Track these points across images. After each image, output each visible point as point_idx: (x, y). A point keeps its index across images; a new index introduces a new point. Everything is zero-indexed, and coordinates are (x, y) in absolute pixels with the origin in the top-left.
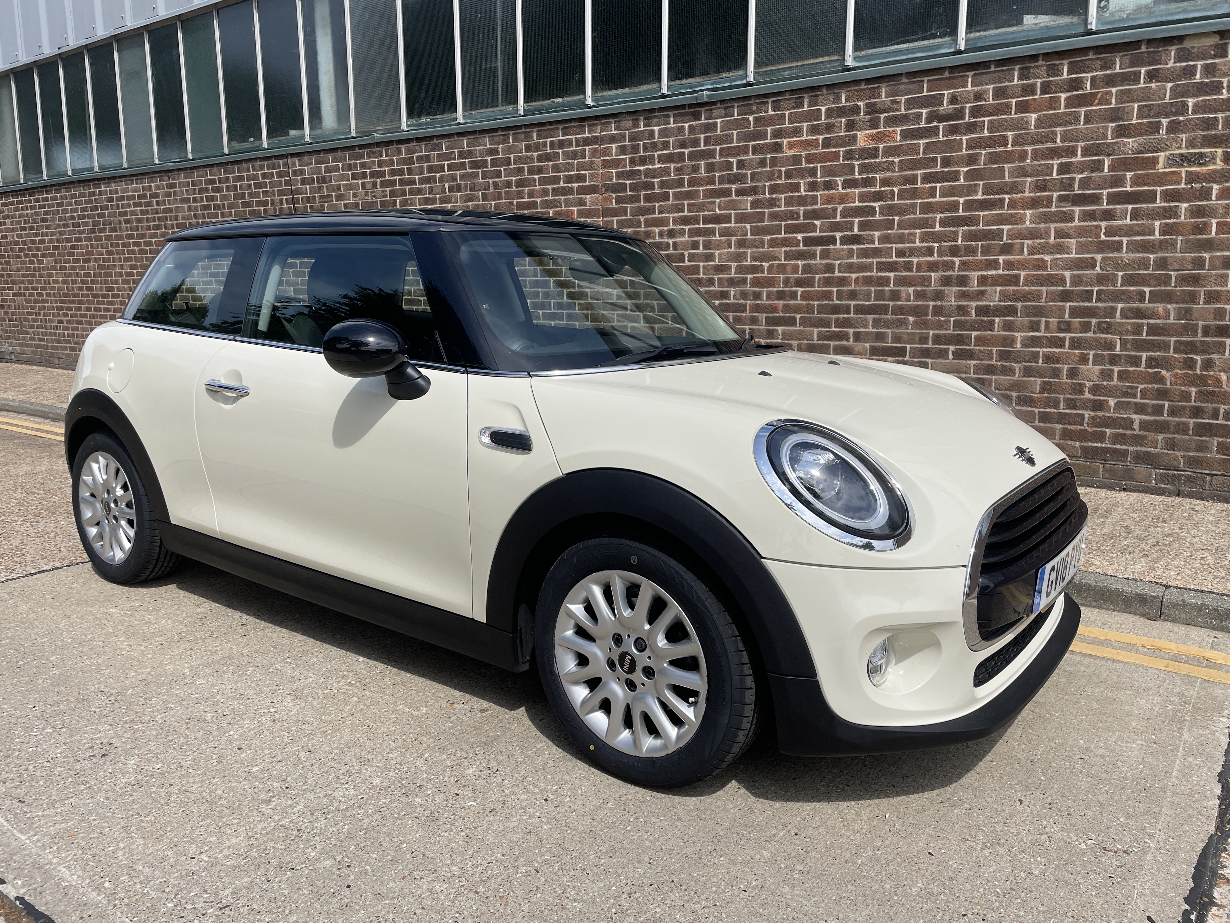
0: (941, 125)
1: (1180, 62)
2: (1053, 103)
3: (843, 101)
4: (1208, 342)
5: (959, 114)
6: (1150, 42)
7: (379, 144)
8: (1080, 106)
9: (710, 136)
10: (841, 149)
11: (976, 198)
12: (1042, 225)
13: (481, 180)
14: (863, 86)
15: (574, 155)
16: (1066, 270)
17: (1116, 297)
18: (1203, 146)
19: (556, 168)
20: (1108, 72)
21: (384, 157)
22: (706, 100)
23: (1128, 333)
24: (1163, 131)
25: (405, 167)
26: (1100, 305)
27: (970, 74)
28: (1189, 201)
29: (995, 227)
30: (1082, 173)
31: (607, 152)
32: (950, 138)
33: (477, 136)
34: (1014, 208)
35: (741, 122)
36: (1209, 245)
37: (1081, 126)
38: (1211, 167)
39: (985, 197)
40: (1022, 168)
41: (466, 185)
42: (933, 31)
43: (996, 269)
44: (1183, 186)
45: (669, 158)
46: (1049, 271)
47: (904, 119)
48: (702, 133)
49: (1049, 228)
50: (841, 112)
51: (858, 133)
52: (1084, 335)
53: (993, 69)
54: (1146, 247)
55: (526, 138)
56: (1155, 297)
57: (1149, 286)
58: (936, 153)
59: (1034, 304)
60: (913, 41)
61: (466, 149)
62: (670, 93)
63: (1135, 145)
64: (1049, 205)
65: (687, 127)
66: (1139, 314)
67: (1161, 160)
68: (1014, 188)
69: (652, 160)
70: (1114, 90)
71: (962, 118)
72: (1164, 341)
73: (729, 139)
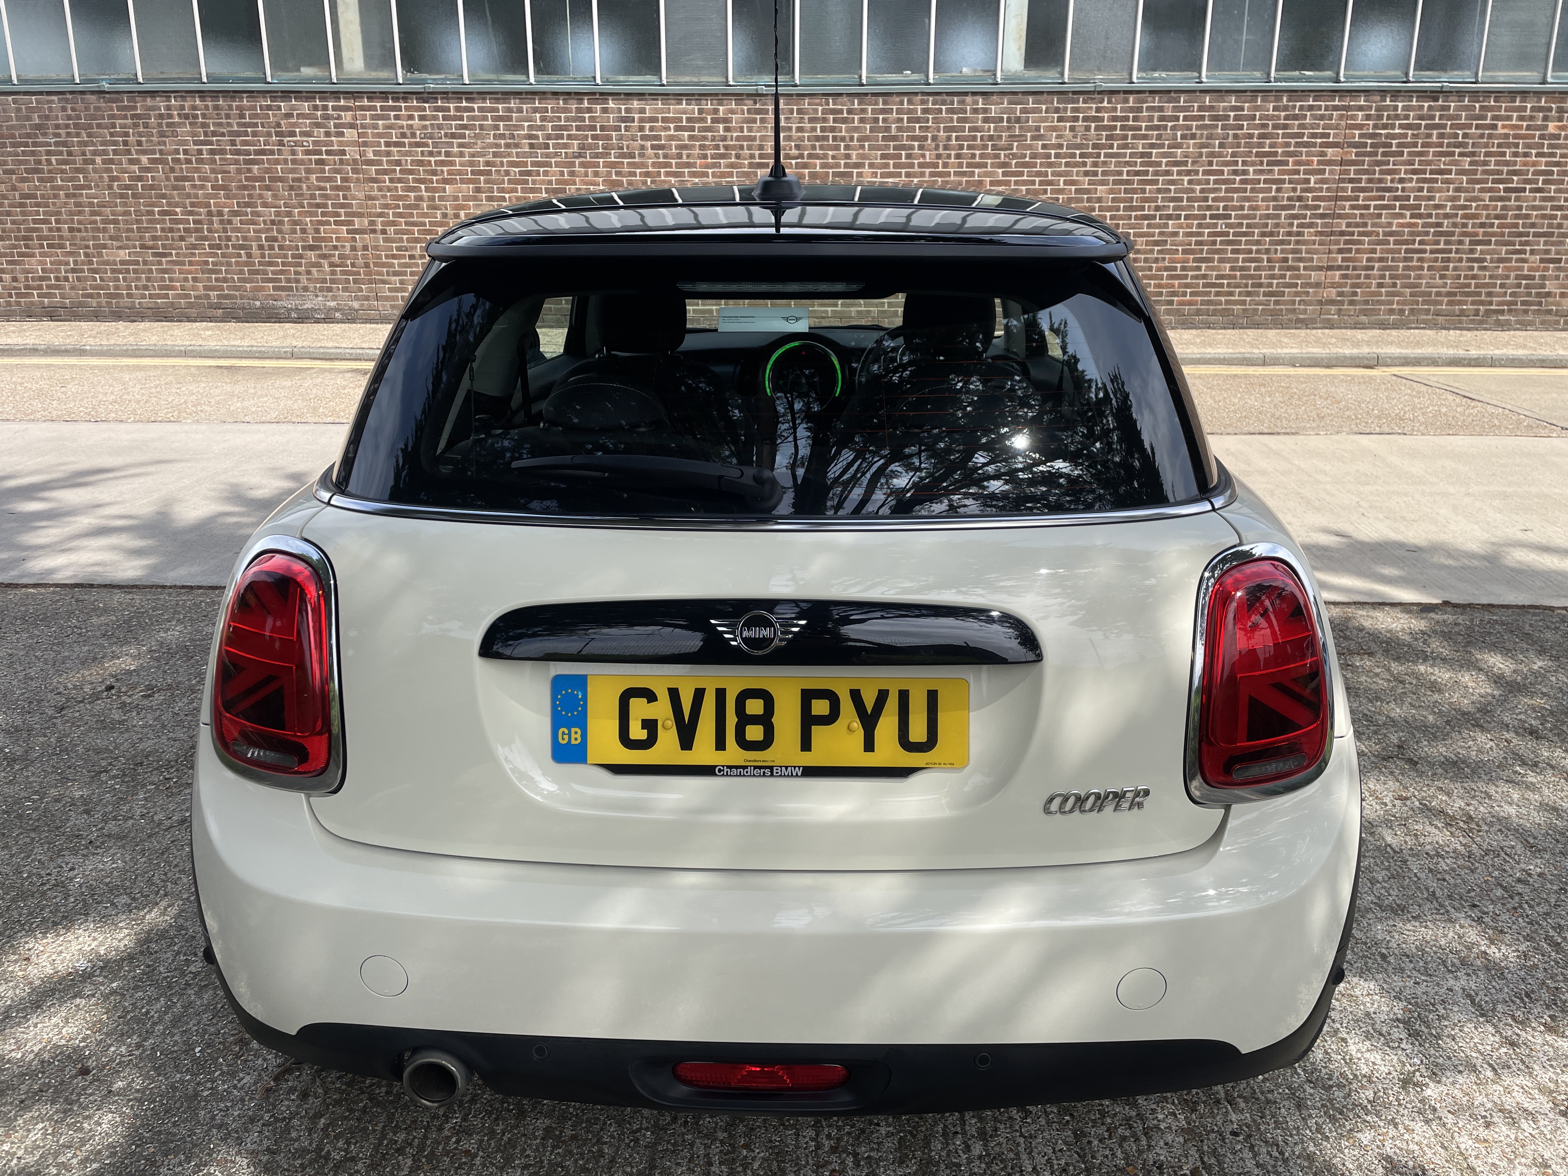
3: (1543, 103)
9: (1444, 114)
10: (1537, 132)
13: (1220, 131)
14: (1556, 95)
15: (1322, 117)
19: (1302, 126)
21: (1105, 104)
22: (1443, 88)
25: (1131, 115)
31: (1353, 117)
33: (1221, 94)
35: (1469, 107)
41: (1202, 135)
45: (1407, 127)
48: (1438, 111)
50: (1540, 109)
51: (1550, 124)
55: (1275, 100)
61: (1208, 104)
62: (1413, 80)
65: (1426, 106)
69: (1393, 127)
73: (1459, 117)
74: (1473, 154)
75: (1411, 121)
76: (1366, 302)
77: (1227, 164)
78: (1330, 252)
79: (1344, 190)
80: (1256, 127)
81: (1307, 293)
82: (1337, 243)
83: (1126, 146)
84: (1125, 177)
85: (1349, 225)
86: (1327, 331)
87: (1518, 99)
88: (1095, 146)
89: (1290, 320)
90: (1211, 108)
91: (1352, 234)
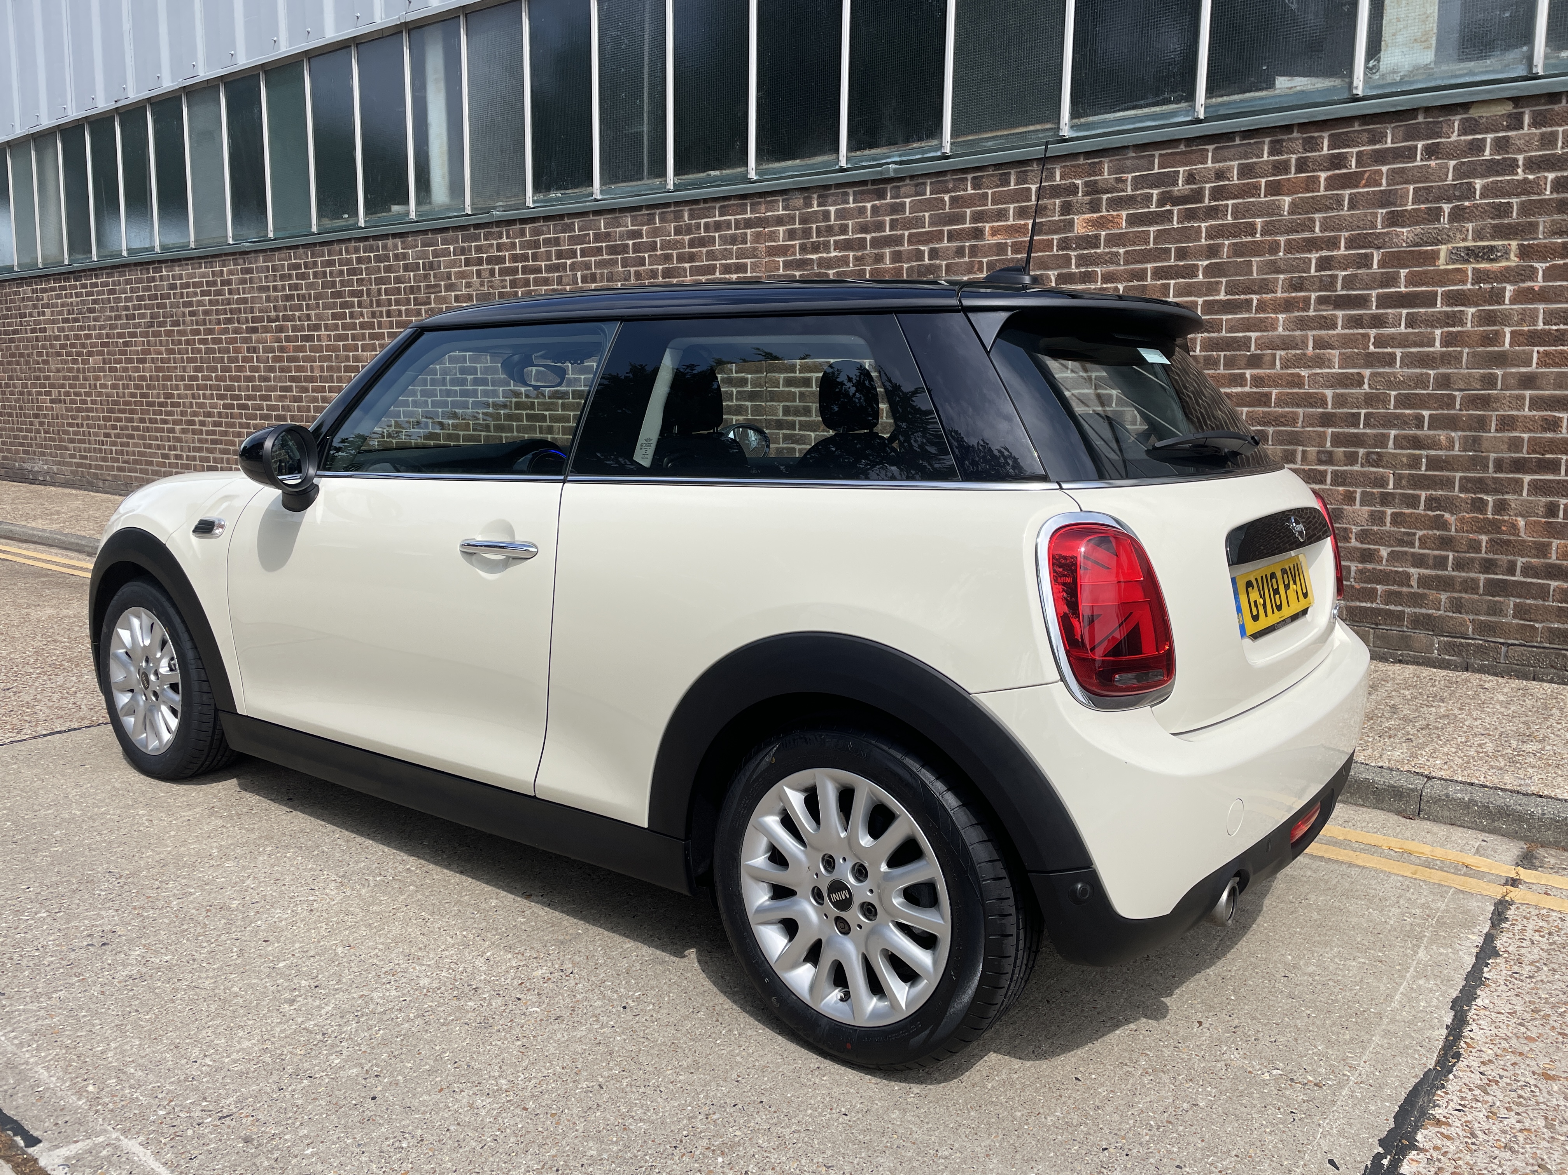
0: (1176, 209)
1: (1465, 134)
2: (1311, 184)
3: (1058, 178)
4: (1501, 479)
5: (1197, 196)
6: (1428, 110)
7: (498, 223)
8: (1344, 187)
9: (897, 219)
10: (1055, 237)
11: (1217, 298)
12: (1298, 333)
13: (620, 269)
14: (1081, 161)
15: (733, 240)
16: (1328, 387)
17: (1389, 421)
18: (1493, 238)
19: (711, 255)
20: (1377, 147)
21: (504, 240)
22: (892, 175)
23: (1403, 466)
24: (1445, 219)
25: (530, 252)
26: (1368, 431)
27: (1211, 147)
28: (1476, 305)
29: (1240, 335)
30: (1345, 269)
31: (772, 236)
32: (1186, 224)
33: (617, 215)
34: (1264, 311)
35: (934, 202)
36: (1501, 360)
37: (1345, 212)
38: (1504, 264)
39: (1229, 297)
40: (1274, 262)
41: (602, 274)
42: (1166, 95)
43: (1242, 386)
44: (1469, 286)
45: (847, 245)
46: (1307, 389)
47: (1130, 201)
48: (887, 215)
49: (1306, 337)
50: (1056, 191)
51: (1076, 217)
52: (1349, 468)
53: (1238, 142)
54: (1426, 361)
55: (675, 218)
56: (1436, 423)
57: (1428, 408)
58: (1169, 243)
59: (1289, 429)
60: (1141, 107)
61: (603, 230)
62: (849, 166)
63: (1411, 236)
64: (1306, 308)
65: (869, 208)
66: (1417, 443)
67: (1442, 255)
68: (1264, 287)
69: (826, 247)
70: (1384, 169)
71: (1201, 201)
72: (1448, 478)
73: (920, 222)
75: (850, 236)
85: (787, 411)
90: (607, 236)
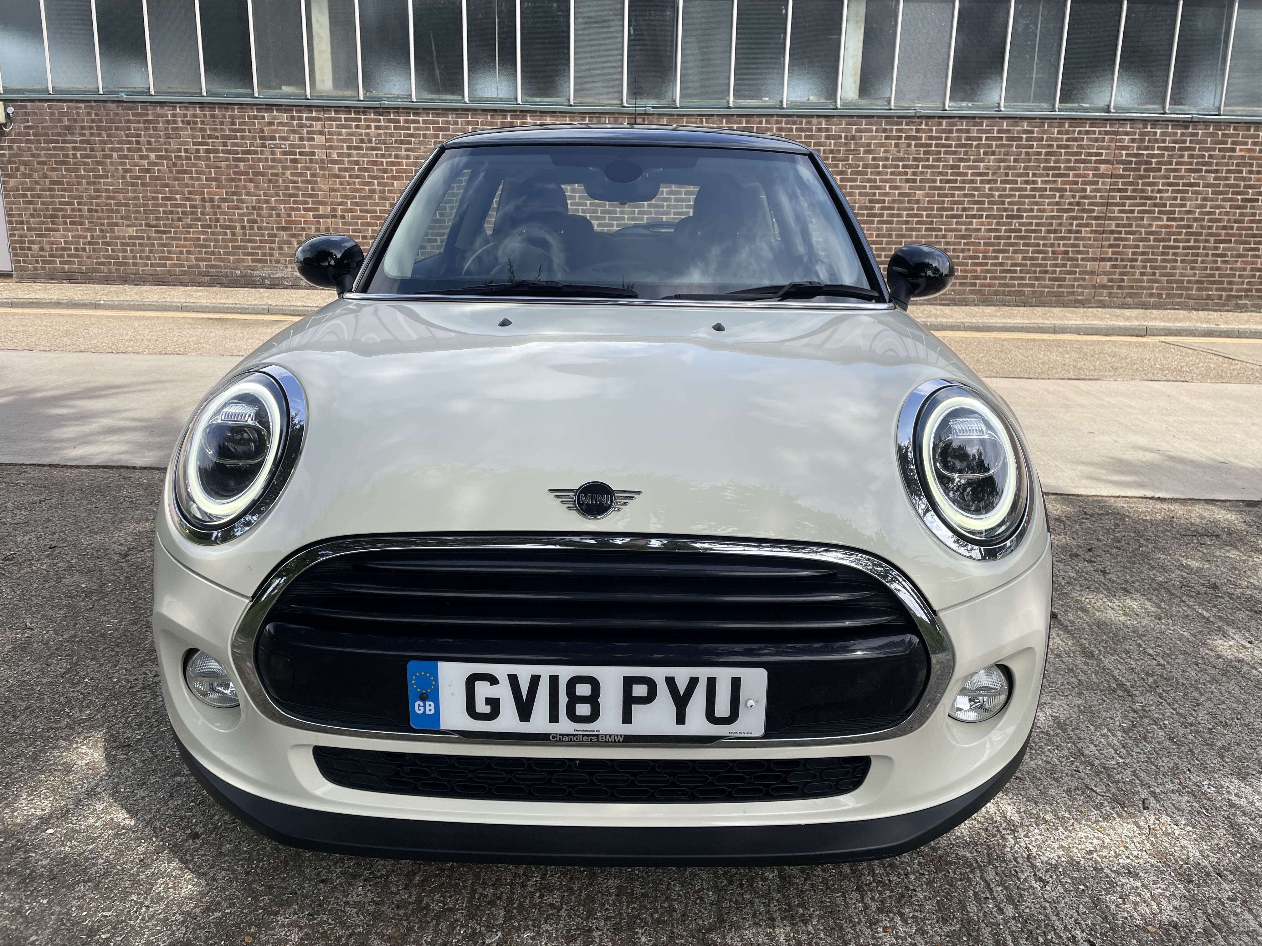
9: (1193, 139)
13: (1014, 150)
15: (1096, 140)
19: (1080, 147)
21: (923, 126)
25: (944, 135)
31: (1121, 140)
35: (1213, 134)
41: (1000, 152)
45: (1164, 149)
48: (1188, 137)
61: (1004, 128)
62: (1169, 112)
65: (1179, 133)
69: (1153, 148)
73: (1205, 142)
74: (1216, 171)
75: (1167, 144)
76: (1132, 287)
77: (1020, 175)
78: (1102, 246)
79: (1114, 197)
80: (1043, 147)
81: (1084, 279)
82: (1108, 239)
83: (939, 160)
84: (938, 184)
85: (1117, 225)
86: (1100, 310)
87: (1252, 129)
88: (915, 159)
89: (1071, 301)
90: (1008, 131)
91: (1120, 233)
